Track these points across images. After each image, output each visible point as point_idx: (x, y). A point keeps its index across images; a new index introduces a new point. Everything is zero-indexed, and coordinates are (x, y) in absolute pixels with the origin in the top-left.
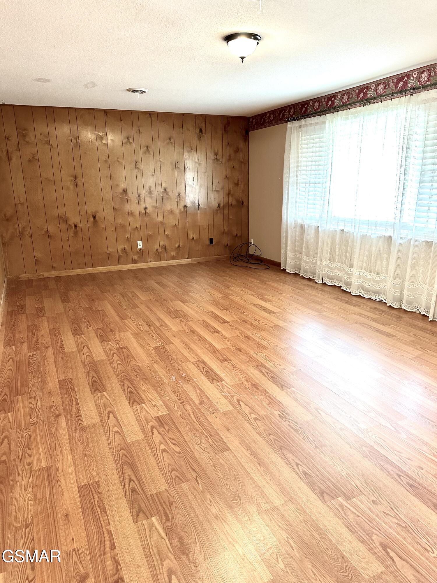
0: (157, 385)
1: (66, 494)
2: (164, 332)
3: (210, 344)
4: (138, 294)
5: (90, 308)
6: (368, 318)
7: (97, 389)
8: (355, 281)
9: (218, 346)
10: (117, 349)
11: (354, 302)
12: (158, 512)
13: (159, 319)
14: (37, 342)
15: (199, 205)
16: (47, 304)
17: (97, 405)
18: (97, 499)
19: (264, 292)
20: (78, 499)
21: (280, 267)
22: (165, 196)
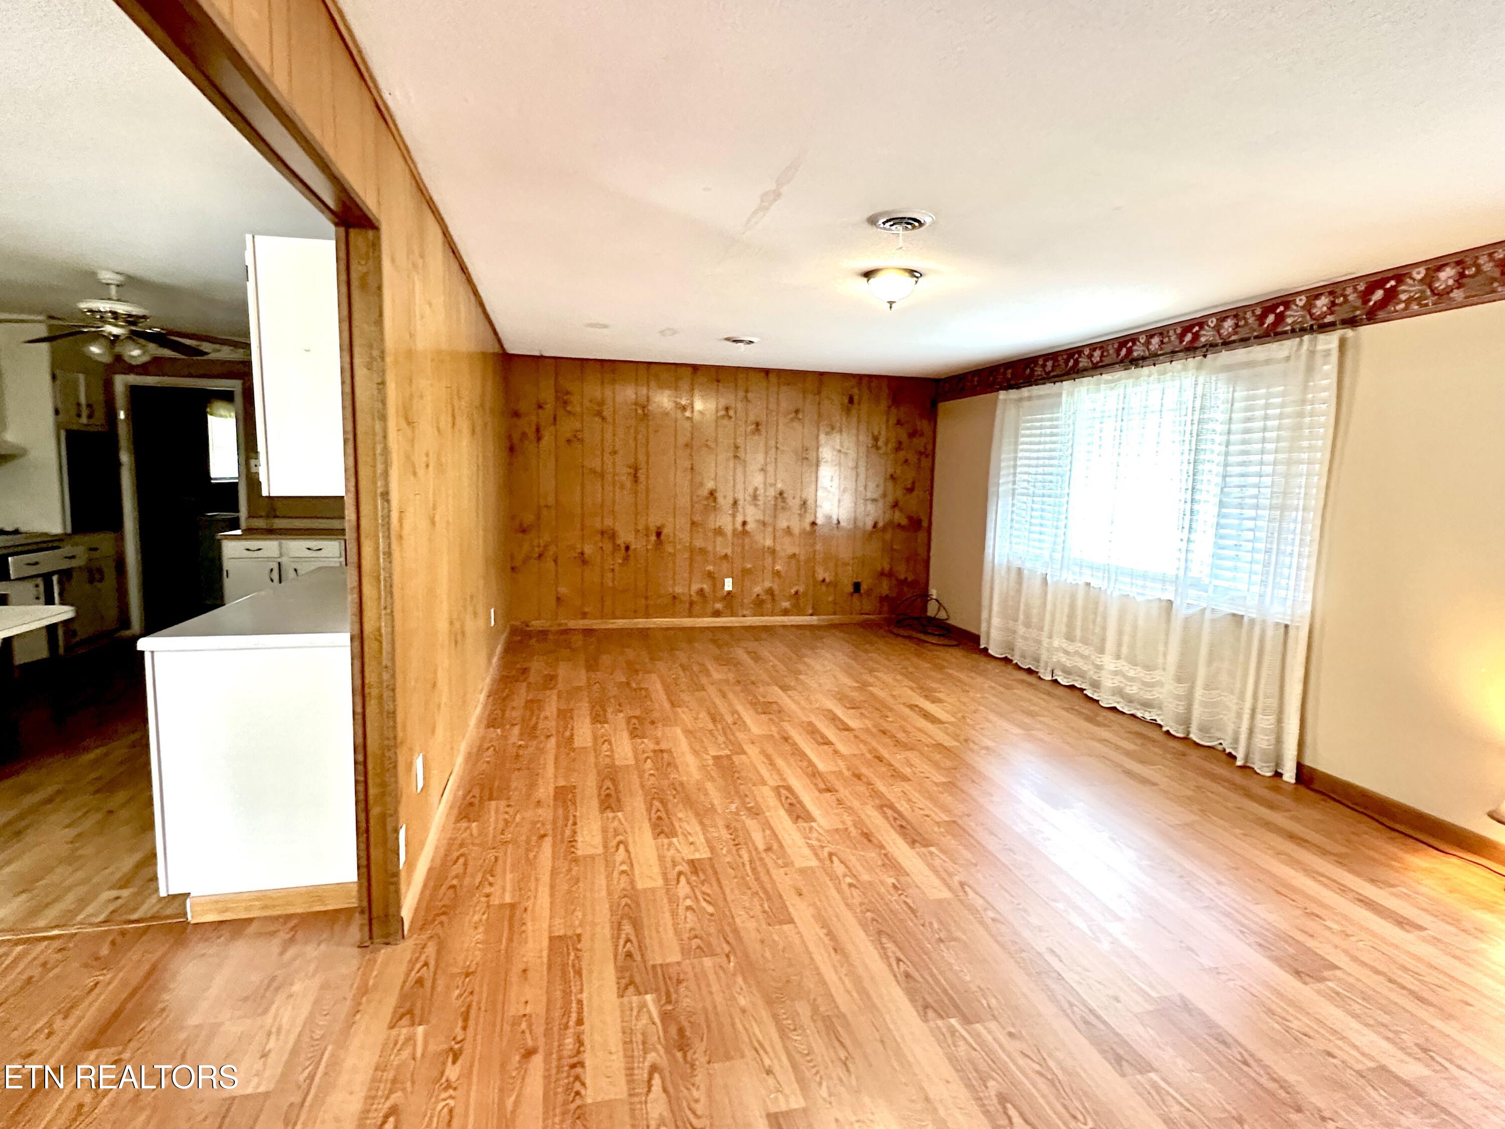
0: (703, 814)
1: (530, 945)
2: (738, 734)
3: (810, 762)
4: (709, 667)
5: (628, 684)
6: (1117, 748)
7: (609, 807)
8: (1108, 682)
9: (821, 766)
10: (655, 751)
11: (1100, 719)
12: (657, 990)
13: (734, 712)
14: (535, 728)
15: (839, 522)
16: (563, 670)
17: (604, 830)
18: (572, 957)
19: (934, 685)
20: (545, 953)
21: (978, 643)
22: (780, 504)
